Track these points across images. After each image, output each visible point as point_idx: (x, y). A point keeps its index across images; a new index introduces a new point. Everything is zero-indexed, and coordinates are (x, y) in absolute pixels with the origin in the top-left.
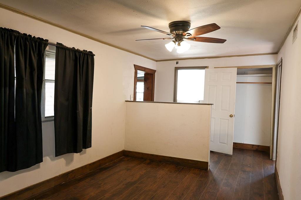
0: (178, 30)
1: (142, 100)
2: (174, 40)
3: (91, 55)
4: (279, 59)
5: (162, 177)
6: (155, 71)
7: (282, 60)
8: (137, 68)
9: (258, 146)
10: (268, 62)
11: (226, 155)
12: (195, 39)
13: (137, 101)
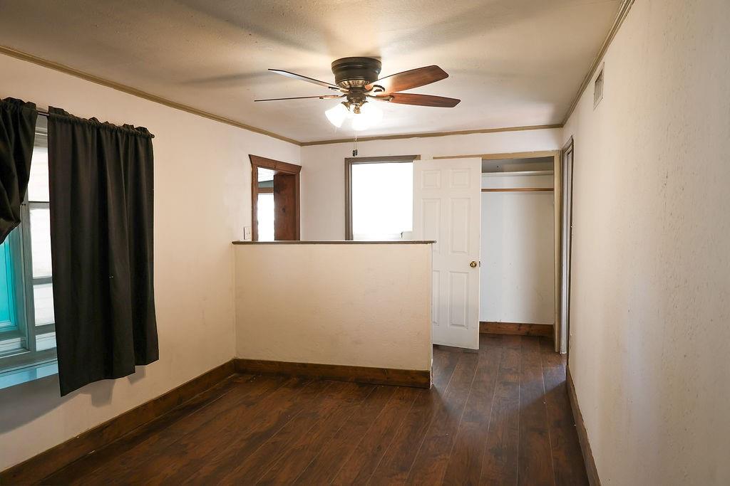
0: (354, 78)
1: (272, 239)
2: (345, 99)
3: (144, 137)
4: (566, 140)
5: (331, 414)
6: (299, 168)
7: (573, 140)
8: (257, 162)
9: (530, 325)
10: (543, 144)
11: (467, 352)
12: (392, 97)
13: (259, 241)
